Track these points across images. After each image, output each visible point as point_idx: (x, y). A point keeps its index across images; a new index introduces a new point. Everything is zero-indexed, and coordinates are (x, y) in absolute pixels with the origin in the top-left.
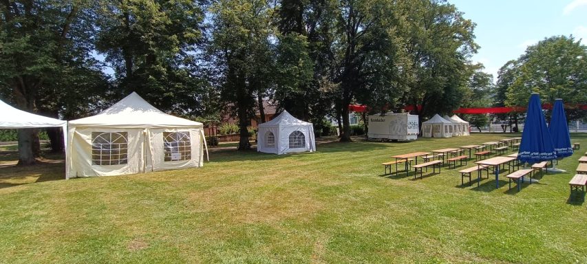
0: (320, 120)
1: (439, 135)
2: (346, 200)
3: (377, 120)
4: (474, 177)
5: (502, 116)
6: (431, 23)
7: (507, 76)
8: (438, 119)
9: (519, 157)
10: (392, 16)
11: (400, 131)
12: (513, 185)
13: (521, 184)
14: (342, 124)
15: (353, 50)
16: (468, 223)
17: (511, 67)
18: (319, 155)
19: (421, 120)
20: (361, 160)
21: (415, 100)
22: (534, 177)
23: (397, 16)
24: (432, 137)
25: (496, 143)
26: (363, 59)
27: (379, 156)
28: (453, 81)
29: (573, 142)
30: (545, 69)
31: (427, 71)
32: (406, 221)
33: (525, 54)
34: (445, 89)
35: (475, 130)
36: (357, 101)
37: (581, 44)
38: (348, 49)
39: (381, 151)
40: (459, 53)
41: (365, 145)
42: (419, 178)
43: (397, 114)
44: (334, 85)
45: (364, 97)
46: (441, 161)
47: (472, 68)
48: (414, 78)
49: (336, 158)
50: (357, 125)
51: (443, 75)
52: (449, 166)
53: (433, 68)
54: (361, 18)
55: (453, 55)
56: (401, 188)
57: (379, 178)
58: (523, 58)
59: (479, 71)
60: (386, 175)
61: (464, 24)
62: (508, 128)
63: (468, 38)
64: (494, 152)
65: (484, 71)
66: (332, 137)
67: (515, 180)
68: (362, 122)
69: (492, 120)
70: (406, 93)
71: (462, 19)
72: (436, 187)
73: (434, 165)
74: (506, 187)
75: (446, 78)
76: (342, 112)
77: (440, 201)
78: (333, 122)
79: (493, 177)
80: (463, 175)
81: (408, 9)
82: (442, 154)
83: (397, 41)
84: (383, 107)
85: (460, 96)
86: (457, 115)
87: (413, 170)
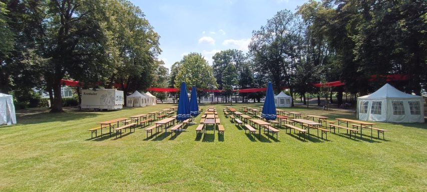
0: (26, 92)
1: (138, 105)
2: (44, 169)
3: (90, 94)
4: (154, 132)
5: (173, 93)
6: (133, 28)
7: (175, 71)
8: (137, 94)
9: (177, 117)
10: (104, 14)
11: (109, 103)
12: (174, 134)
13: (178, 132)
14: (53, 96)
15: (67, 31)
16: (146, 164)
17: (177, 65)
18: (20, 127)
19: (126, 95)
20: (71, 128)
21: (122, 80)
22: (184, 128)
23: (107, 14)
24: (134, 106)
25: (168, 109)
26: (76, 41)
27: (90, 123)
28: (147, 69)
29: (200, 108)
30: (191, 69)
31: (131, 60)
32: (102, 174)
33: (183, 59)
34: (142, 74)
35: (159, 101)
36: (71, 76)
37: (204, 59)
38: (62, 29)
39: (91, 119)
40: (150, 52)
41: (77, 115)
42: (119, 138)
43: (106, 89)
44: (42, 60)
45: (77, 73)
46: (136, 123)
47: (158, 62)
48: (121, 63)
49: (41, 129)
50: (71, 97)
51: (141, 65)
52: (141, 126)
53: (135, 59)
54: (76, 7)
55: (147, 52)
56: (103, 147)
57: (85, 142)
58: (182, 62)
59: (162, 65)
60: (92, 138)
61: (154, 35)
62: (176, 100)
63: (155, 43)
64: (167, 115)
65: (164, 66)
66: (42, 108)
67: (175, 131)
68: (76, 95)
69: (168, 95)
70: (114, 75)
71: (152, 31)
72: (130, 142)
73: (131, 126)
74: (170, 136)
75: (143, 67)
76: (54, 85)
77: (131, 152)
78: (44, 94)
79: (164, 131)
80: (148, 132)
81: (117, 13)
82: (136, 119)
83: (108, 34)
84: (96, 84)
85: (151, 79)
86: (149, 92)
87: (115, 132)
